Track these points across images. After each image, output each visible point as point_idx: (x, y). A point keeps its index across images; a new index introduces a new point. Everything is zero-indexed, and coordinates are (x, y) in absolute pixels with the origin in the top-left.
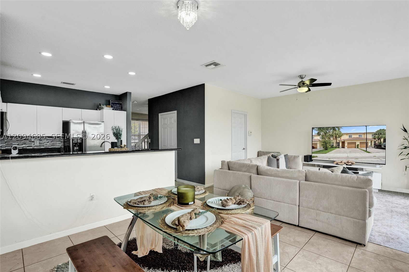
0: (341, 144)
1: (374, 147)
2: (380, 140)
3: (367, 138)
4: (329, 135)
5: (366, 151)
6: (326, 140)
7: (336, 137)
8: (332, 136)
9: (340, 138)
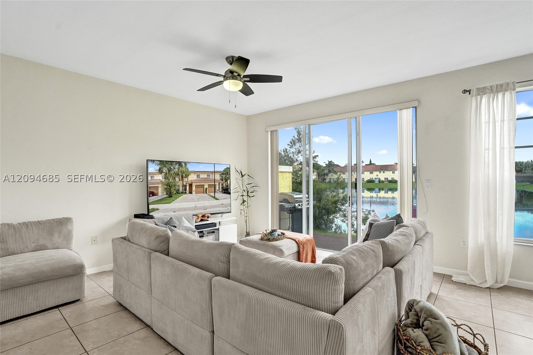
0: (188, 188)
1: (222, 192)
2: (227, 182)
3: (215, 179)
4: (174, 172)
5: (215, 197)
6: (171, 180)
7: (182, 177)
8: (178, 175)
9: (186, 179)
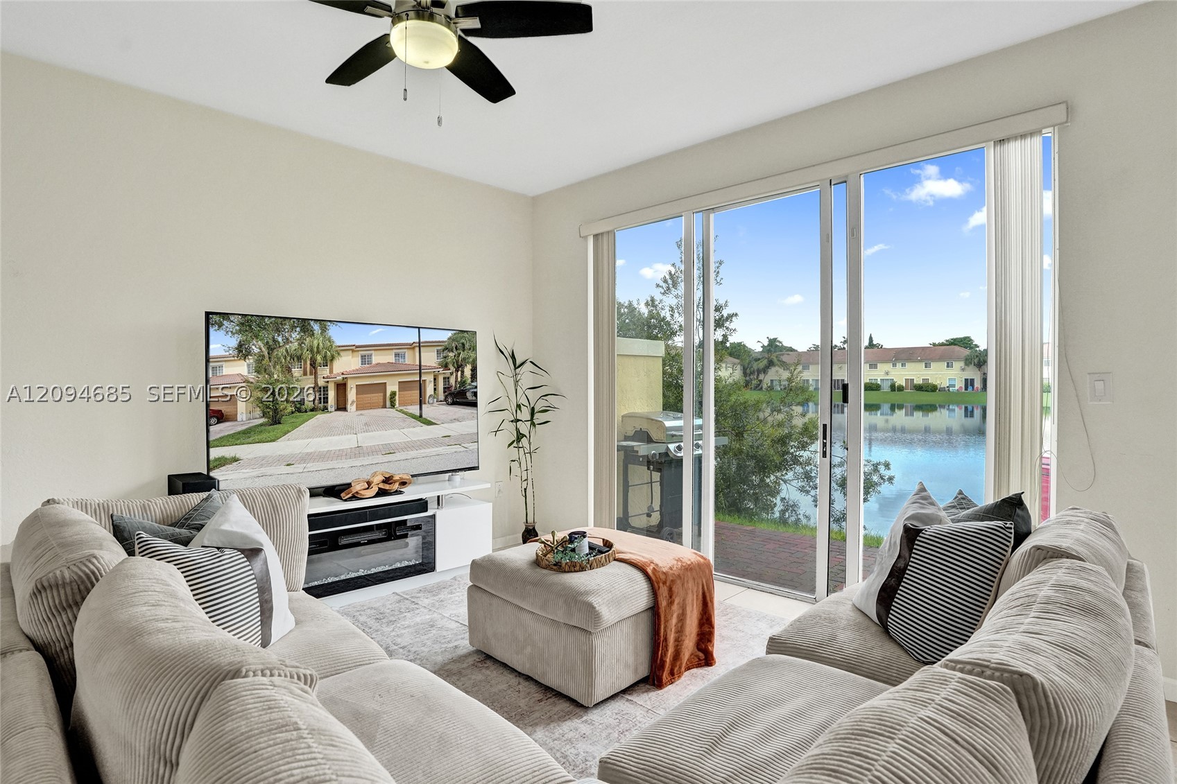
0: (332, 394)
1: (445, 400)
2: (462, 372)
3: (422, 364)
4: (285, 353)
5: (421, 416)
6: (275, 376)
7: (313, 364)
8: (299, 358)
9: (327, 369)
